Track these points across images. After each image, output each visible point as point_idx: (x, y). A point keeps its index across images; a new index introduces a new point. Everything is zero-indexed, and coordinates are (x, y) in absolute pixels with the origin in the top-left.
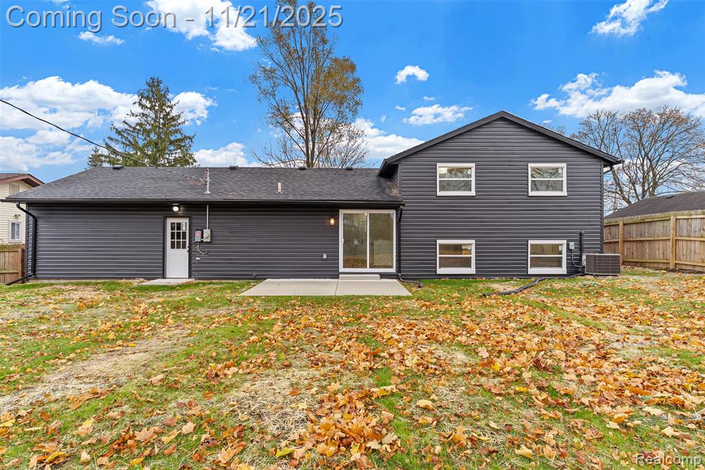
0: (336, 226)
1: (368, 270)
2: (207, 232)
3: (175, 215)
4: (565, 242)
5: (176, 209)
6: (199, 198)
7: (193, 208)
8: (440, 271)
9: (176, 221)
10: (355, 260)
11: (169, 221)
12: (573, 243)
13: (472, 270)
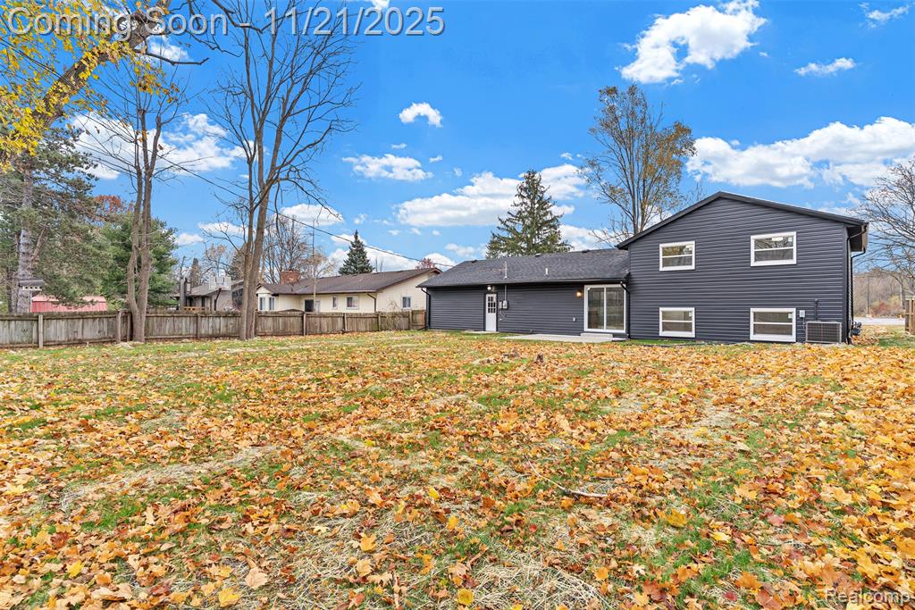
0: (582, 298)
1: (605, 330)
2: (505, 302)
3: (490, 292)
4: (794, 310)
5: (489, 288)
6: (503, 282)
7: (499, 287)
8: (662, 333)
9: (490, 295)
10: (595, 322)
11: (488, 296)
12: (804, 311)
13: (692, 334)
